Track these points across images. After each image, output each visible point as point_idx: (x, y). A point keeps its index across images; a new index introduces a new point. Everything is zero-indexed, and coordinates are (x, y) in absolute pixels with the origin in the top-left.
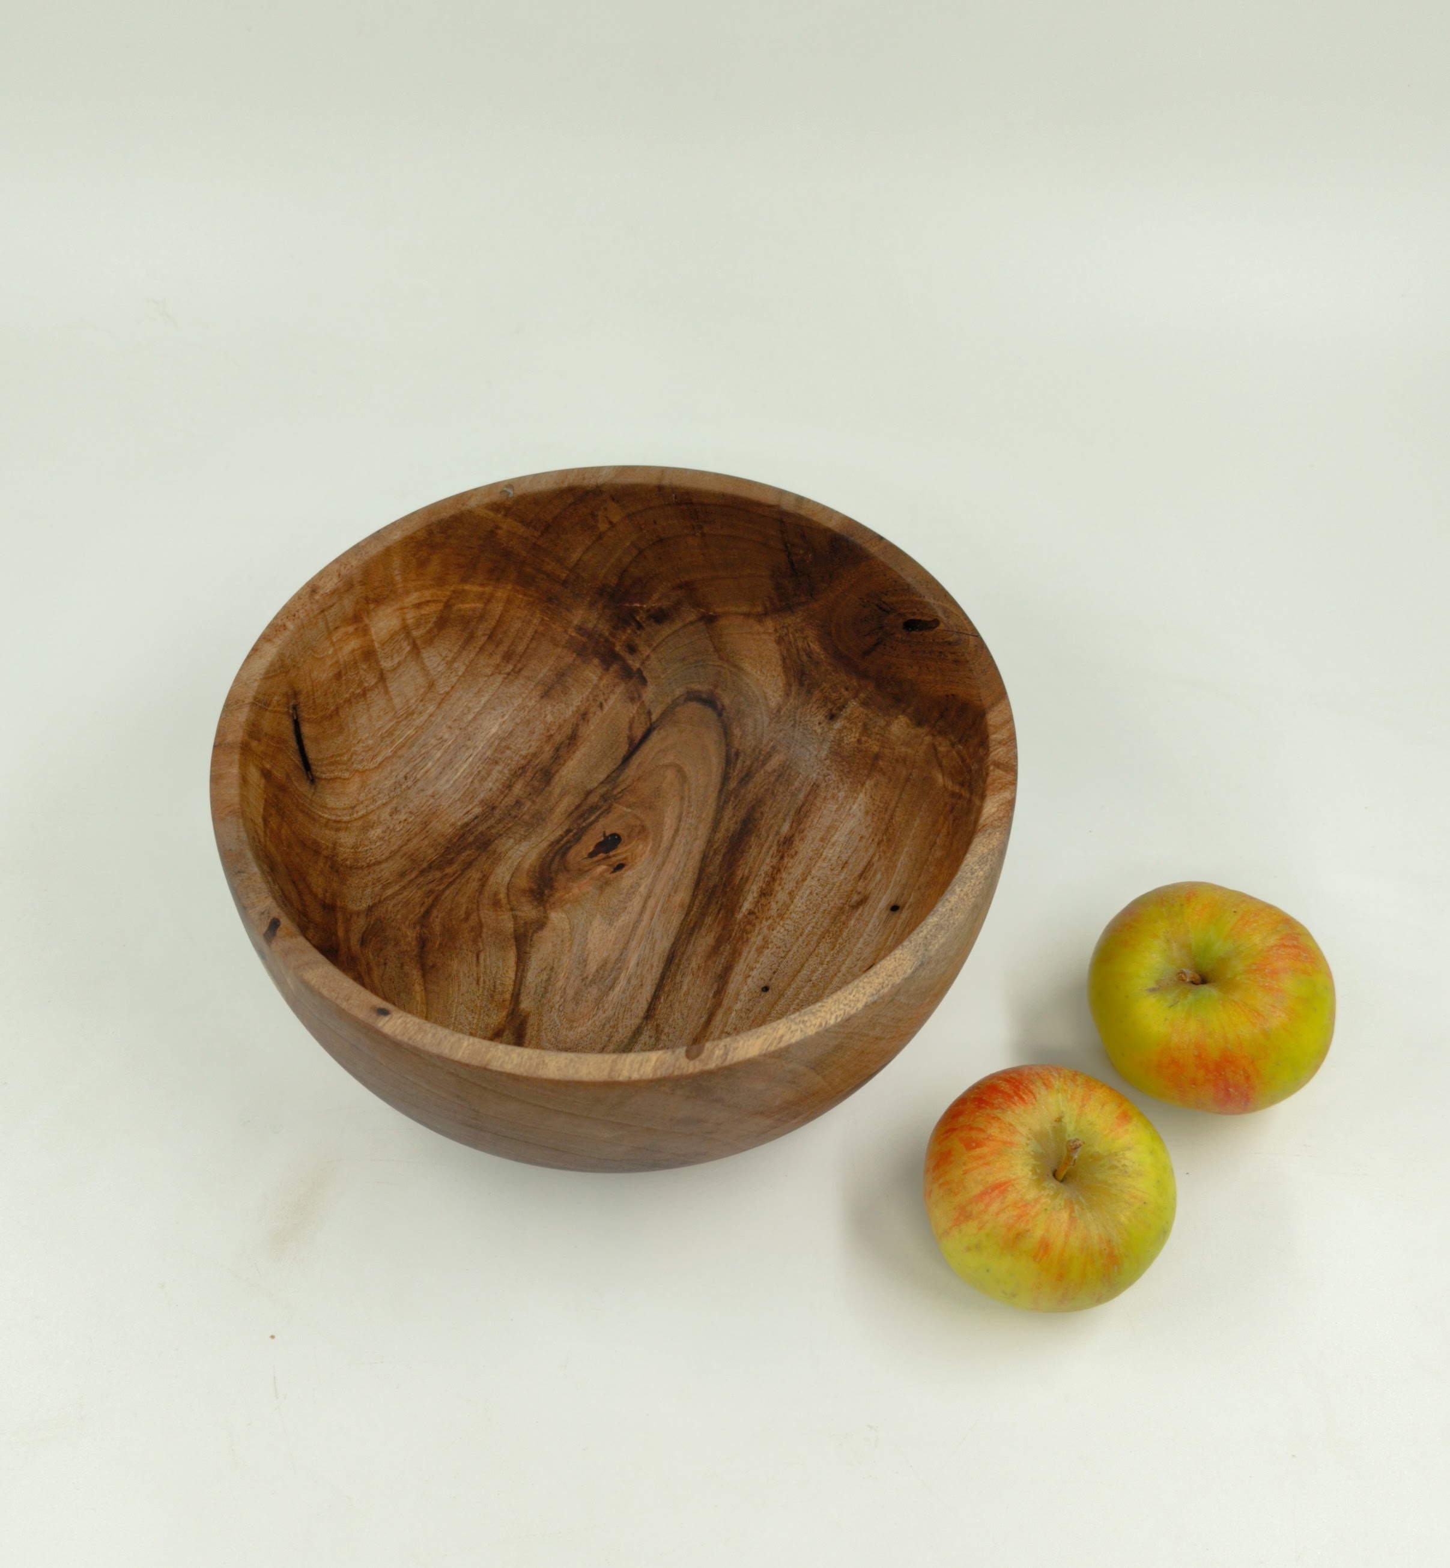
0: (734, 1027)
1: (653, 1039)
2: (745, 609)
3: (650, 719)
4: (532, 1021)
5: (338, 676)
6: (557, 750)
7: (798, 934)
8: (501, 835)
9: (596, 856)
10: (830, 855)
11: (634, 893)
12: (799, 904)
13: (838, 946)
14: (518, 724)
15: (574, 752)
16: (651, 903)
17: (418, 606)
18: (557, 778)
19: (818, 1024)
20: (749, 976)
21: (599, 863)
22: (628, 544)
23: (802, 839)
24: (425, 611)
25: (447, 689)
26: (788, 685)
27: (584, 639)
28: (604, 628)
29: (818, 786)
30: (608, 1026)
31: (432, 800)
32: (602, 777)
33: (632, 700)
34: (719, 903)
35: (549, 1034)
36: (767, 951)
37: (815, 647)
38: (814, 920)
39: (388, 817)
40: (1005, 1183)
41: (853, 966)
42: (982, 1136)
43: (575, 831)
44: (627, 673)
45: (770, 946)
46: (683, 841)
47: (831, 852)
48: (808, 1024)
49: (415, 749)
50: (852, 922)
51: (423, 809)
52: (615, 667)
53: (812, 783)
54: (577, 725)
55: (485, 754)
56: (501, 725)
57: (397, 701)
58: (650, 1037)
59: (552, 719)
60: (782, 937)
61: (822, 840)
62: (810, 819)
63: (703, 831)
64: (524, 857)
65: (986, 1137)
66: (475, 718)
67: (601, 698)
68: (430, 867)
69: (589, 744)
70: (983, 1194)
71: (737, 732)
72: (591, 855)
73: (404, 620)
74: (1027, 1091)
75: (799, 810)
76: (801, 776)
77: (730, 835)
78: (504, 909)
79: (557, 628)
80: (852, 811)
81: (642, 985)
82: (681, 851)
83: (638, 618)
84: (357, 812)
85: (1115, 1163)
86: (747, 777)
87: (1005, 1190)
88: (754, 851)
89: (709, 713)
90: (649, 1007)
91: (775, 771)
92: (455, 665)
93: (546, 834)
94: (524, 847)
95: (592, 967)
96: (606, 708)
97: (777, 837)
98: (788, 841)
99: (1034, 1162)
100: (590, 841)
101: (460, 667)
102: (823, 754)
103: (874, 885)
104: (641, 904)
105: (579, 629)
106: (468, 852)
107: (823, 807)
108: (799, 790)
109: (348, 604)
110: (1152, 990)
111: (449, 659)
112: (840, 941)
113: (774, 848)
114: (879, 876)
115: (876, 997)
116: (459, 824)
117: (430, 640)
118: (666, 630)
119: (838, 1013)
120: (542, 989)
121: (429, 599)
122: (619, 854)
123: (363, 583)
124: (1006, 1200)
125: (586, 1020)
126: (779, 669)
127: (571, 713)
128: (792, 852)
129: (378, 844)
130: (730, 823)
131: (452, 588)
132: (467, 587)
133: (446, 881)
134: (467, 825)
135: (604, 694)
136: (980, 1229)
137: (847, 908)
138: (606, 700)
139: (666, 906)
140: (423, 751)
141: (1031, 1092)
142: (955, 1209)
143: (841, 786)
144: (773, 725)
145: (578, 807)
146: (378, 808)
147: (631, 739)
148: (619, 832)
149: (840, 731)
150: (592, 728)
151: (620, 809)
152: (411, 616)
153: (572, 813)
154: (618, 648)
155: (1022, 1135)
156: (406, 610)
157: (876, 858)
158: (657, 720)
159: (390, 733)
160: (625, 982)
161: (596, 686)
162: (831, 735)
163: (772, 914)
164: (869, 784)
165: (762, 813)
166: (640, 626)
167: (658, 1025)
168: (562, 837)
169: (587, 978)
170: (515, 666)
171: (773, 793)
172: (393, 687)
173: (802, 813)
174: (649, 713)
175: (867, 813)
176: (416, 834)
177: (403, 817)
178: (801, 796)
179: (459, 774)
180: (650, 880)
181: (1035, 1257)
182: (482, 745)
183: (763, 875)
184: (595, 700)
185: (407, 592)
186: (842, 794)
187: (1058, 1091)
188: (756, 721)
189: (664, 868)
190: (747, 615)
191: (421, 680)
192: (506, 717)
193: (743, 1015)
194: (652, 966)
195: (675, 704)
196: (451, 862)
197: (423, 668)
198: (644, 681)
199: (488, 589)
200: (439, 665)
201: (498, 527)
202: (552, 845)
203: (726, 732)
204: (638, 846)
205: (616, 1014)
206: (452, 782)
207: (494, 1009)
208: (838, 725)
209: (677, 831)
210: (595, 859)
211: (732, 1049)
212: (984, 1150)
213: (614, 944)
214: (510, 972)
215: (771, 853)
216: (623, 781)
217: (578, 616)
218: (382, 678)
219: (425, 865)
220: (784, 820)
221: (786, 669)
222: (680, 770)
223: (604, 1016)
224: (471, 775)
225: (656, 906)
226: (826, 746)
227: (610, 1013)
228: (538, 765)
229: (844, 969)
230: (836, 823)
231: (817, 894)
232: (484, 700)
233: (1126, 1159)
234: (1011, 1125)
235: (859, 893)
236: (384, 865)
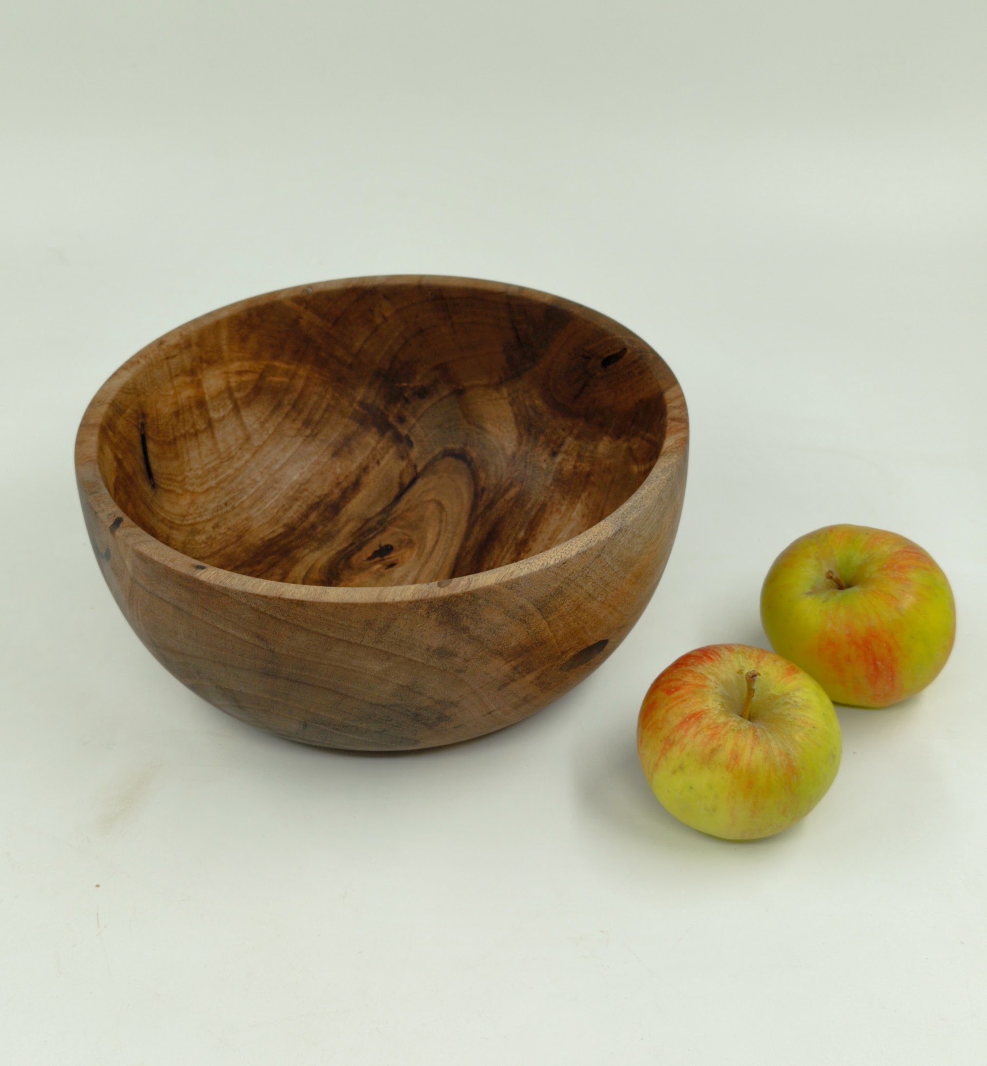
2: (485, 381)
3: (416, 470)
5: (177, 414)
6: (344, 492)
8: (299, 547)
9: (374, 559)
14: (314, 474)
15: (357, 494)
17: (240, 373)
18: (344, 511)
19: (541, 564)
21: (376, 563)
22: (397, 334)
23: (534, 541)
24: (245, 378)
25: (260, 443)
26: (520, 436)
27: (365, 412)
28: (380, 404)
29: (545, 505)
31: (245, 522)
32: (378, 510)
33: (402, 458)
37: (539, 402)
39: (211, 529)
40: (699, 713)
42: (680, 683)
43: (357, 544)
44: (398, 438)
46: (442, 548)
48: (533, 564)
49: (234, 485)
51: (238, 527)
52: (389, 434)
53: (540, 504)
54: (360, 475)
55: (288, 493)
56: (301, 474)
57: (221, 446)
59: (340, 471)
61: (550, 539)
62: (539, 527)
63: (457, 541)
64: (317, 560)
65: (682, 683)
66: (281, 468)
67: (378, 457)
69: (368, 488)
70: (682, 723)
71: (482, 475)
72: (369, 559)
73: (228, 382)
74: (713, 653)
75: (531, 523)
76: (532, 500)
77: (478, 542)
79: (345, 402)
80: (571, 518)
82: (440, 554)
83: (406, 395)
84: (187, 520)
85: (788, 700)
86: (491, 504)
87: (700, 717)
88: (497, 551)
89: (462, 465)
91: (511, 499)
92: (267, 425)
93: (334, 546)
94: (317, 554)
96: (383, 463)
97: (515, 542)
98: (523, 543)
99: (723, 700)
100: (369, 550)
101: (270, 427)
102: (549, 482)
105: (362, 404)
106: (272, 557)
107: (549, 518)
108: (531, 509)
109: (186, 359)
110: (809, 594)
111: (262, 420)
113: (513, 548)
115: (586, 549)
116: (266, 538)
117: (248, 402)
118: (427, 404)
119: (557, 557)
121: (248, 368)
122: (391, 558)
123: (199, 345)
124: (701, 724)
126: (513, 425)
127: (354, 467)
128: (527, 549)
129: (202, 546)
130: (478, 535)
131: (265, 363)
132: (277, 364)
134: (273, 539)
135: (380, 454)
136: (682, 750)
138: (382, 458)
140: (240, 487)
141: (717, 654)
142: (661, 741)
143: (563, 502)
144: (509, 468)
145: (360, 529)
146: (204, 521)
147: (401, 484)
148: (391, 544)
149: (560, 463)
150: (371, 477)
151: (393, 529)
152: (234, 380)
153: (355, 532)
154: (391, 419)
155: (711, 681)
156: (230, 375)
158: (421, 471)
159: (215, 469)
161: (374, 449)
162: (554, 467)
164: (584, 496)
165: (503, 527)
166: (407, 401)
168: (347, 548)
170: (312, 431)
171: (511, 513)
172: (219, 434)
173: (533, 524)
174: (415, 466)
175: (583, 516)
176: (232, 543)
177: (223, 530)
178: (533, 513)
179: (267, 505)
180: (415, 572)
181: (727, 768)
182: (286, 487)
184: (373, 458)
185: (232, 361)
186: (564, 508)
187: (738, 653)
188: (496, 466)
189: (427, 564)
190: (487, 386)
191: (240, 433)
192: (305, 469)
195: (435, 459)
196: (259, 563)
197: (242, 424)
198: (410, 444)
199: (293, 367)
200: (254, 423)
201: (300, 317)
202: (339, 552)
203: (474, 476)
204: (406, 552)
206: (261, 511)
208: (559, 459)
209: (437, 542)
210: (373, 561)
211: (473, 580)
212: (682, 692)
215: (510, 551)
216: (395, 512)
217: (360, 393)
218: (210, 425)
219: (238, 563)
220: (520, 530)
221: (518, 424)
222: (439, 504)
224: (277, 507)
226: (551, 477)
228: (328, 502)
230: (560, 527)
232: (288, 455)
233: (797, 697)
234: (701, 674)
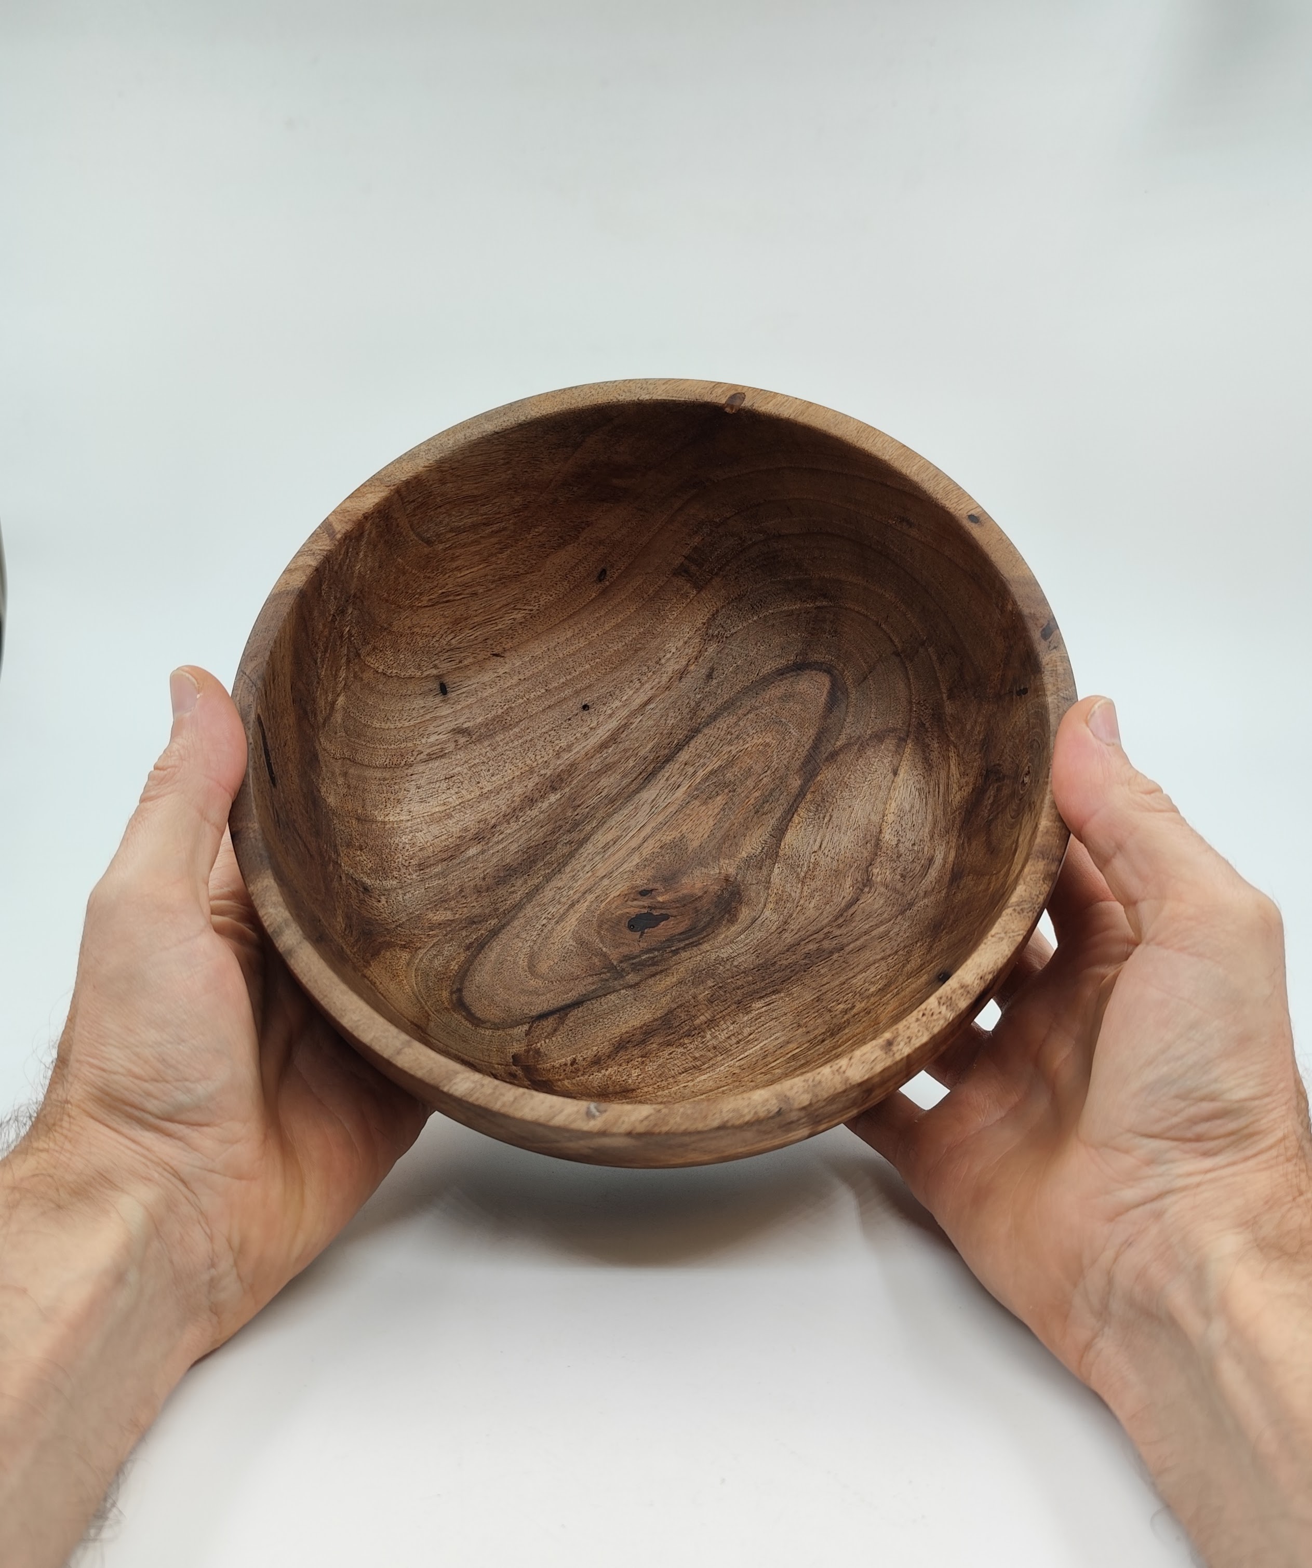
0: (631, 684)
1: (702, 706)
3: (530, 1027)
4: (796, 764)
6: (643, 1042)
7: (527, 745)
8: (744, 972)
9: (662, 914)
10: (454, 797)
11: (646, 860)
12: (510, 772)
13: (505, 708)
14: (673, 1077)
15: (627, 1032)
16: (634, 843)
18: (659, 1014)
20: (591, 729)
21: (662, 905)
23: (466, 830)
26: (383, 947)
29: (420, 865)
30: (734, 736)
31: (802, 1022)
32: (612, 997)
33: (537, 1052)
34: (576, 813)
35: (787, 745)
36: (562, 744)
38: (507, 748)
41: (507, 675)
43: (668, 950)
44: (529, 1069)
45: (557, 748)
46: (571, 892)
47: (450, 799)
50: (479, 720)
52: (539, 1078)
53: (422, 872)
54: (609, 1057)
55: (724, 1059)
56: (694, 1079)
58: (703, 709)
59: (633, 1071)
60: (543, 750)
61: (450, 816)
62: (447, 843)
63: (548, 893)
64: (732, 942)
68: (831, 953)
69: (608, 1035)
71: (454, 966)
72: (665, 917)
75: (452, 857)
76: (427, 885)
77: (525, 876)
78: (775, 890)
80: (409, 817)
81: (686, 764)
82: (579, 883)
86: (472, 921)
88: (514, 848)
89: (468, 998)
90: (689, 740)
91: (445, 909)
93: (699, 958)
94: (725, 953)
95: (720, 800)
96: (569, 1059)
97: (485, 847)
98: (478, 838)
100: (662, 931)
103: (441, 736)
104: (645, 845)
106: (785, 962)
107: (429, 844)
108: (437, 876)
112: (500, 711)
113: (495, 840)
114: (433, 739)
116: (782, 995)
120: (774, 794)
122: (639, 907)
125: (749, 749)
127: (610, 1070)
128: (483, 825)
130: (520, 888)
133: (821, 935)
134: (774, 993)
137: (474, 737)
138: (566, 1065)
139: (624, 834)
143: (401, 845)
144: (419, 945)
145: (654, 975)
147: (562, 1021)
148: (628, 931)
149: (369, 875)
150: (595, 1048)
151: (613, 955)
153: (662, 971)
157: (422, 756)
158: (525, 1023)
160: (698, 773)
162: (377, 883)
163: (537, 778)
164: (380, 817)
165: (484, 879)
167: (691, 719)
168: (684, 948)
169: (730, 792)
171: (461, 891)
173: (450, 854)
174: (528, 1033)
175: (399, 801)
176: (832, 990)
178: (438, 869)
179: (762, 1044)
180: (625, 866)
182: (722, 1068)
183: (521, 820)
184: (578, 1070)
186: (405, 839)
188: (431, 961)
189: (604, 874)
193: (617, 692)
194: (667, 780)
195: (496, 1027)
196: (808, 955)
202: (698, 944)
203: (465, 972)
204: (616, 908)
205: (721, 745)
206: (774, 1037)
207: (827, 785)
208: (367, 880)
209: (572, 906)
210: (663, 911)
213: (690, 815)
214: (797, 821)
215: (501, 837)
216: (593, 984)
219: (835, 956)
220: (469, 858)
222: (532, 966)
223: (732, 748)
224: (748, 1041)
225: (633, 836)
226: (387, 884)
227: (726, 749)
228: (673, 1033)
229: (515, 680)
230: (428, 821)
231: (489, 770)
235: (456, 741)
236: (879, 957)
